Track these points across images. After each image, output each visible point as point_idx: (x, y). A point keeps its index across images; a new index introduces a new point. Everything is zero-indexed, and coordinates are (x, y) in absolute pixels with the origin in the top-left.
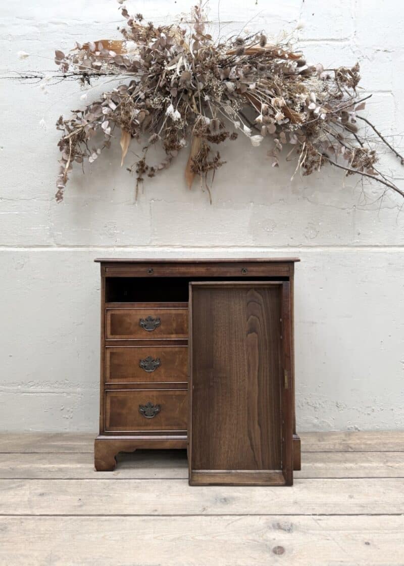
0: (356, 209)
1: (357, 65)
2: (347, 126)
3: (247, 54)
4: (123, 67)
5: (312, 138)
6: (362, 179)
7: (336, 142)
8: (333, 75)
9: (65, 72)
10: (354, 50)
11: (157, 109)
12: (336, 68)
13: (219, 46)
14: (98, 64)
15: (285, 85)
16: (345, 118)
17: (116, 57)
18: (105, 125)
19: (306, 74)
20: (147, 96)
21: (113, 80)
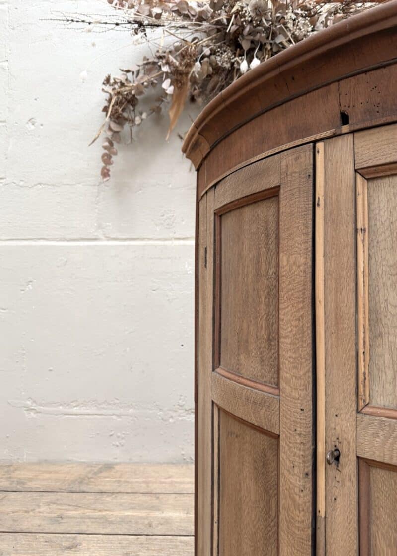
4: (186, 17)
14: (156, 11)
17: (181, 2)
20: (213, 52)
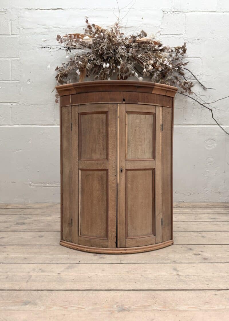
0: (185, 109)
2: (180, 73)
3: (137, 42)
4: (85, 46)
5: (165, 78)
7: (175, 80)
8: (174, 50)
10: (185, 39)
11: (98, 65)
12: (175, 47)
13: (125, 39)
15: (153, 55)
16: (179, 69)
18: (78, 71)
19: (162, 50)
20: (94, 59)
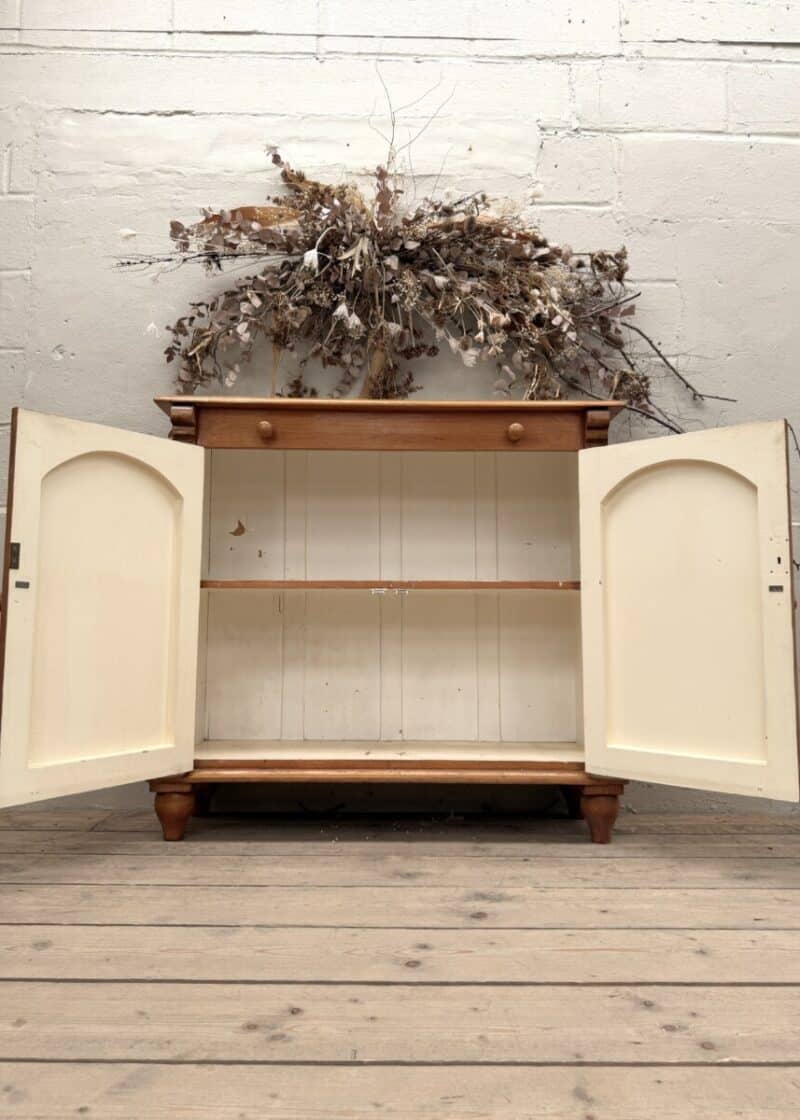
1: (624, 249)
2: (607, 337)
3: (458, 229)
4: (271, 246)
6: (629, 418)
7: (591, 362)
8: (587, 261)
9: (185, 251)
11: (323, 308)
12: (592, 251)
13: (416, 217)
16: (605, 326)
17: (263, 232)
18: (242, 328)
19: (545, 261)
21: (256, 262)
